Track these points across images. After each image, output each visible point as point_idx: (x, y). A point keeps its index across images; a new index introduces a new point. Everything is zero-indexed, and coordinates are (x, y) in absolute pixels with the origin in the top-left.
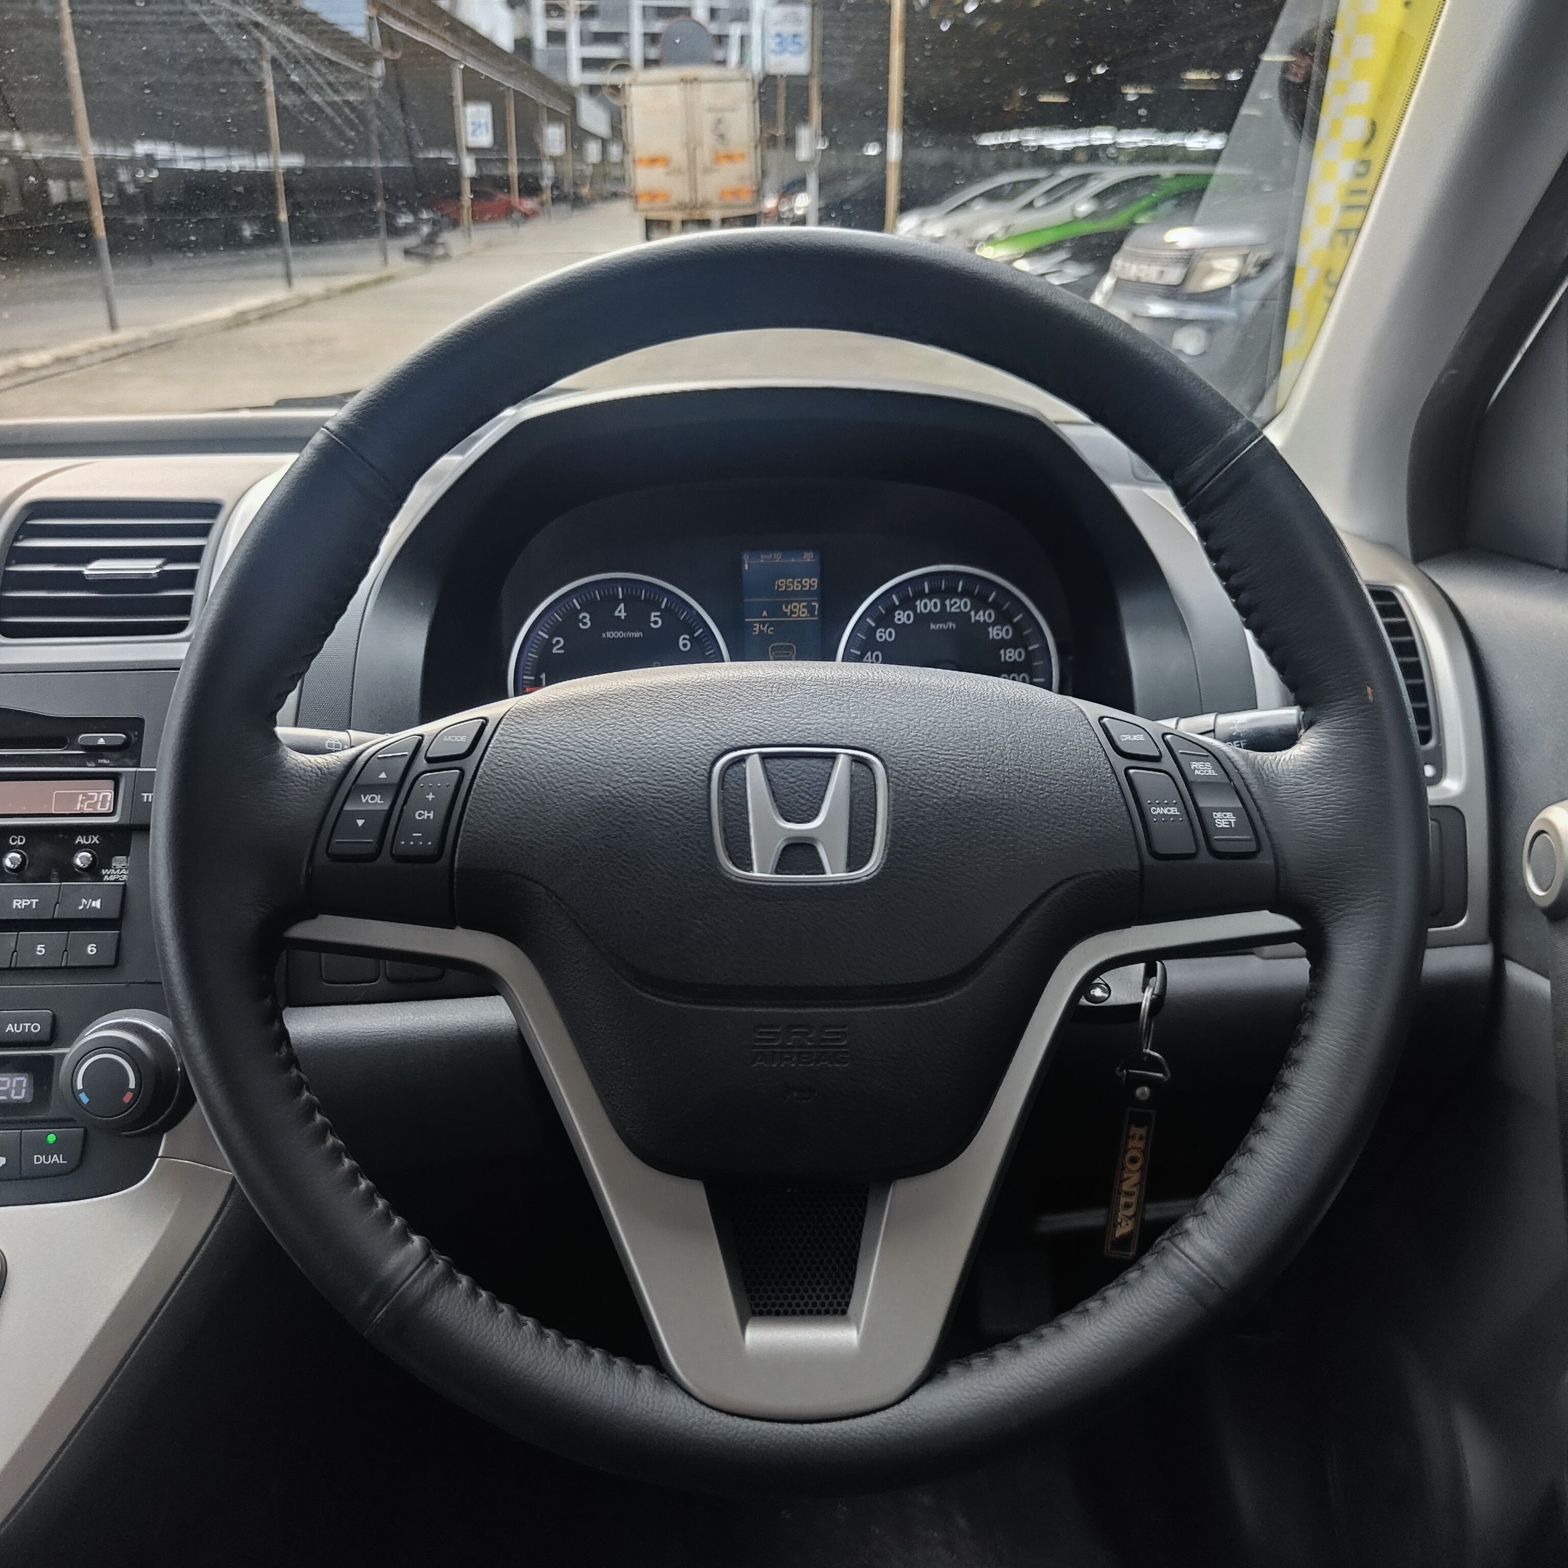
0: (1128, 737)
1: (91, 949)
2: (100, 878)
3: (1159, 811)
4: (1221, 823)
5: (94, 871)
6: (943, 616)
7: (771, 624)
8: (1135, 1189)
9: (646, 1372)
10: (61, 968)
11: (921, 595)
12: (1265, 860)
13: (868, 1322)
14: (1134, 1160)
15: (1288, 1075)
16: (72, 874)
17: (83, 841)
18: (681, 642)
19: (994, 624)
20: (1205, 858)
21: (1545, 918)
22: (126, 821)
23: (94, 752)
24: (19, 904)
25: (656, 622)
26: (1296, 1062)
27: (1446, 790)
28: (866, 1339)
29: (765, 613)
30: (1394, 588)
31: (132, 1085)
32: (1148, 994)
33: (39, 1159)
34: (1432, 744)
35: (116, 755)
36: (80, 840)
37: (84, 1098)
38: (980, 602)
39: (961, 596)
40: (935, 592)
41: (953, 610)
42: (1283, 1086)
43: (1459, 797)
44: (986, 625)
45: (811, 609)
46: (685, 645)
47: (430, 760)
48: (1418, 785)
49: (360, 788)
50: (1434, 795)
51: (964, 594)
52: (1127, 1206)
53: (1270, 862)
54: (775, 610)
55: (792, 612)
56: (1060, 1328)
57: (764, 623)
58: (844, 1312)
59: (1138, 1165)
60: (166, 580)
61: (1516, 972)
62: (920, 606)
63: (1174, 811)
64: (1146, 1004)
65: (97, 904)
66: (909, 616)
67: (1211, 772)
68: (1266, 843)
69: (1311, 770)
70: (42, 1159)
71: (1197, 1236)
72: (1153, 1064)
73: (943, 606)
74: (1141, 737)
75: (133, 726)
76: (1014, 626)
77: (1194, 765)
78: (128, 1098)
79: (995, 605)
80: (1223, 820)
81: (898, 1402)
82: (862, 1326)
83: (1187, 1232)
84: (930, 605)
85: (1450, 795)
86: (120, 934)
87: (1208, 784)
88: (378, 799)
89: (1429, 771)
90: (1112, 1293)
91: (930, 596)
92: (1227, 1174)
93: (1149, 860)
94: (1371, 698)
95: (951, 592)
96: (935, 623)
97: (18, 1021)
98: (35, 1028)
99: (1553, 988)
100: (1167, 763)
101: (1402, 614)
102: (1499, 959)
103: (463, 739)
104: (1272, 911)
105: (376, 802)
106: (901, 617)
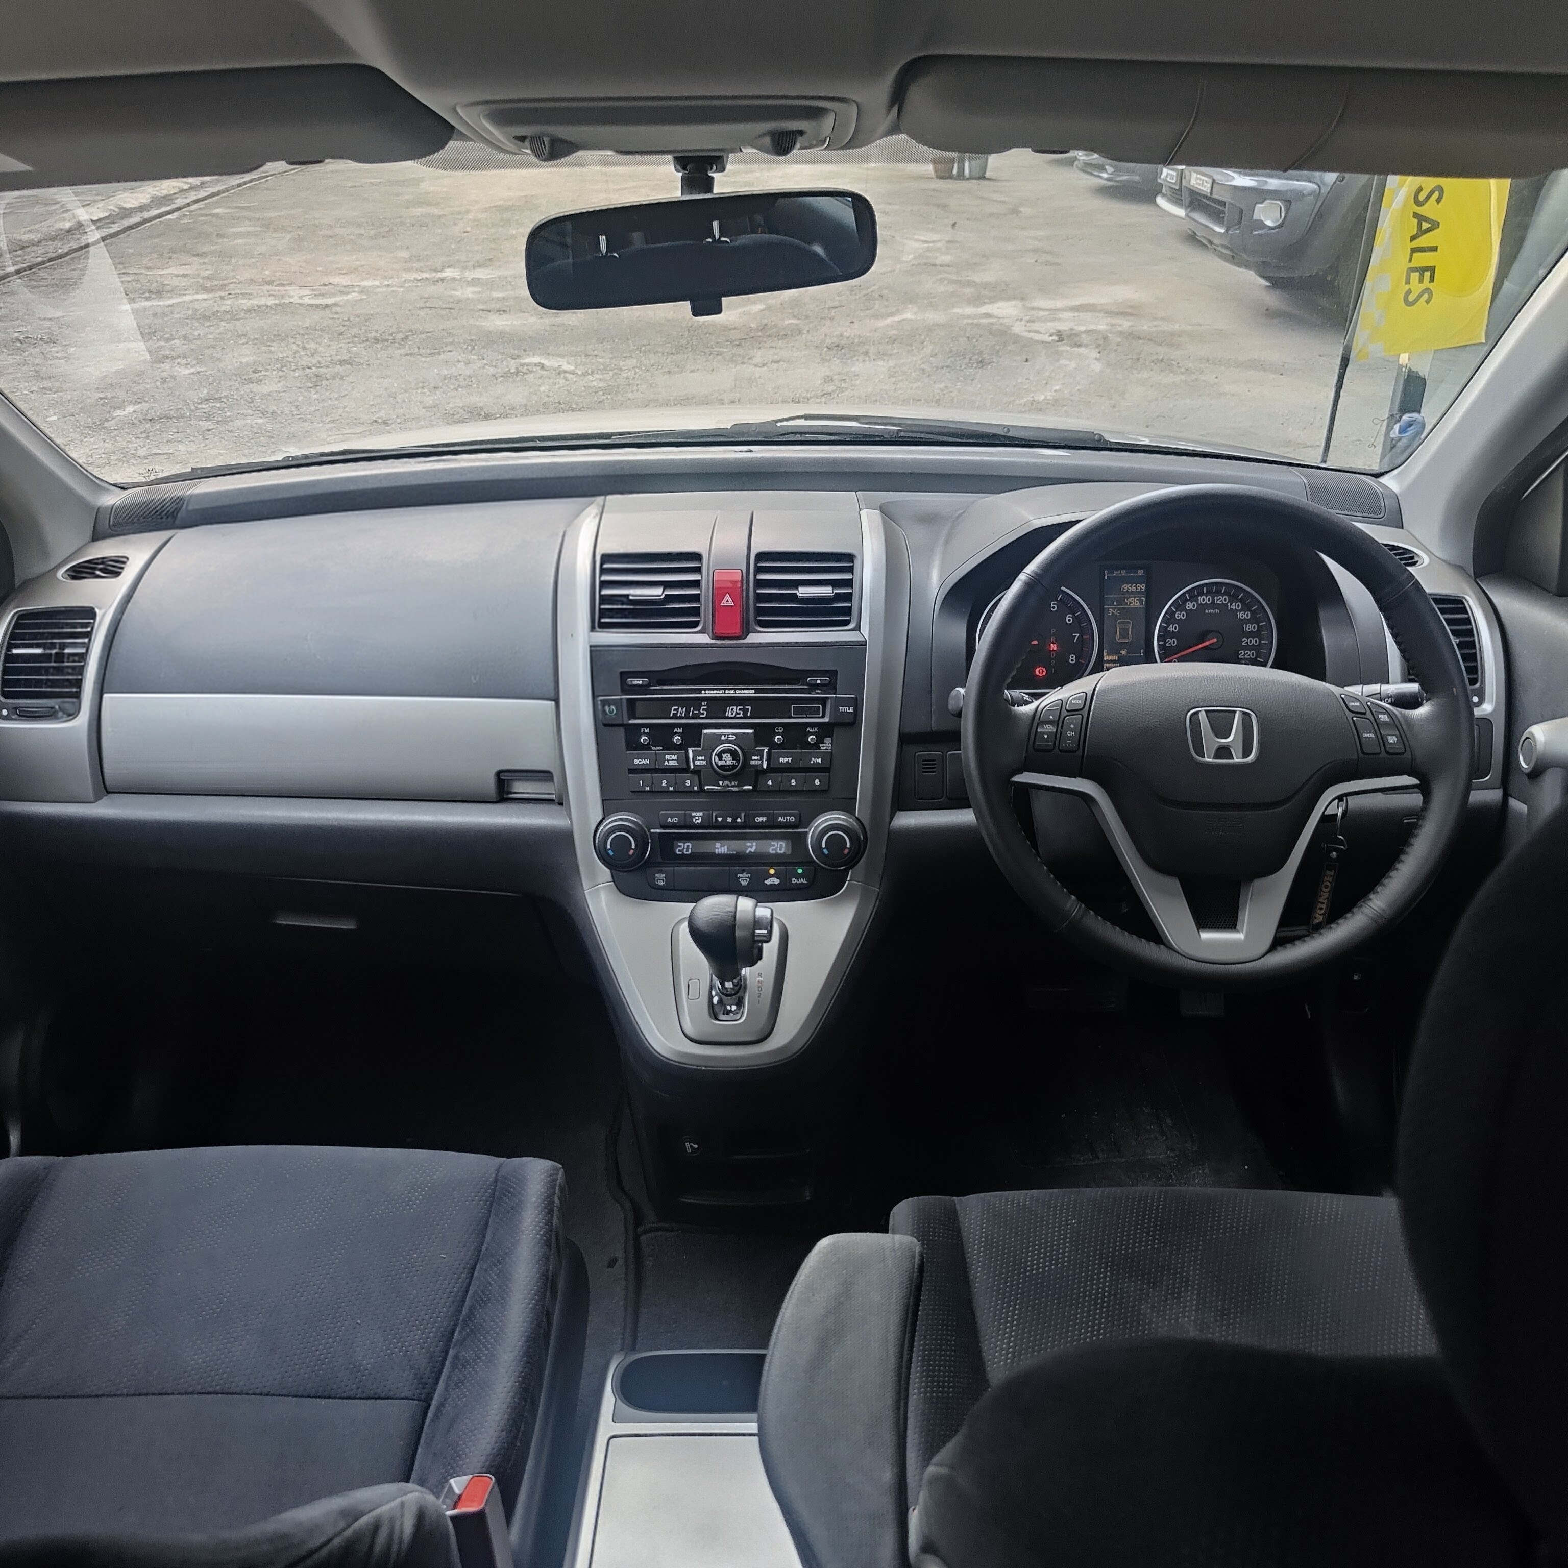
0: (1353, 704)
1: (817, 782)
2: (819, 748)
3: (1366, 735)
4: (1391, 741)
5: (816, 745)
6: (1213, 605)
7: (1119, 609)
8: (1325, 901)
9: (1162, 946)
10: (803, 791)
11: (1201, 594)
12: (1408, 755)
13: (1247, 930)
14: (1326, 887)
15: (1413, 841)
16: (809, 746)
17: (811, 731)
18: (1067, 619)
19: (1240, 611)
20: (1383, 754)
21: (1526, 778)
22: (832, 721)
23: (813, 687)
24: (782, 760)
25: (1054, 608)
26: (1416, 836)
27: (1484, 710)
28: (1246, 936)
29: (1115, 603)
30: (1464, 598)
31: (848, 846)
32: (1340, 810)
33: (795, 881)
34: (1478, 685)
35: (825, 688)
36: (809, 730)
37: (826, 852)
38: (1234, 598)
39: (1223, 595)
40: (1208, 593)
41: (1218, 602)
42: (1410, 845)
43: (1491, 713)
44: (1237, 611)
45: (1141, 601)
46: (1069, 620)
47: (1068, 711)
48: (1470, 707)
49: (1042, 723)
50: (1477, 712)
51: (1226, 593)
52: (1321, 909)
53: (1409, 756)
54: (1120, 602)
55: (1130, 603)
56: (1321, 934)
57: (1114, 609)
58: (1235, 928)
59: (1327, 890)
60: (838, 597)
61: (1514, 804)
62: (1200, 599)
63: (1372, 735)
64: (1339, 814)
65: (819, 761)
66: (1194, 605)
67: (1387, 720)
68: (1408, 749)
69: (1428, 719)
70: (796, 880)
71: (1375, 901)
72: (1341, 842)
73: (1213, 600)
74: (1358, 704)
75: (833, 674)
76: (1252, 612)
77: (1380, 716)
78: (846, 851)
79: (1241, 601)
80: (1392, 739)
81: (1260, 958)
82: (1244, 932)
83: (1370, 899)
84: (1206, 600)
85: (1486, 713)
86: (830, 776)
87: (1386, 723)
88: (1051, 727)
89: (1475, 699)
90: (1341, 921)
91: (1206, 595)
92: (1387, 878)
93: (1361, 755)
94: (1455, 693)
95: (1218, 593)
96: (1208, 610)
97: (785, 815)
98: (792, 819)
99: (1528, 810)
100: (1369, 715)
101: (1467, 613)
102: (1506, 796)
103: (1080, 702)
104: (1409, 776)
105: (1050, 728)
106: (1190, 606)
